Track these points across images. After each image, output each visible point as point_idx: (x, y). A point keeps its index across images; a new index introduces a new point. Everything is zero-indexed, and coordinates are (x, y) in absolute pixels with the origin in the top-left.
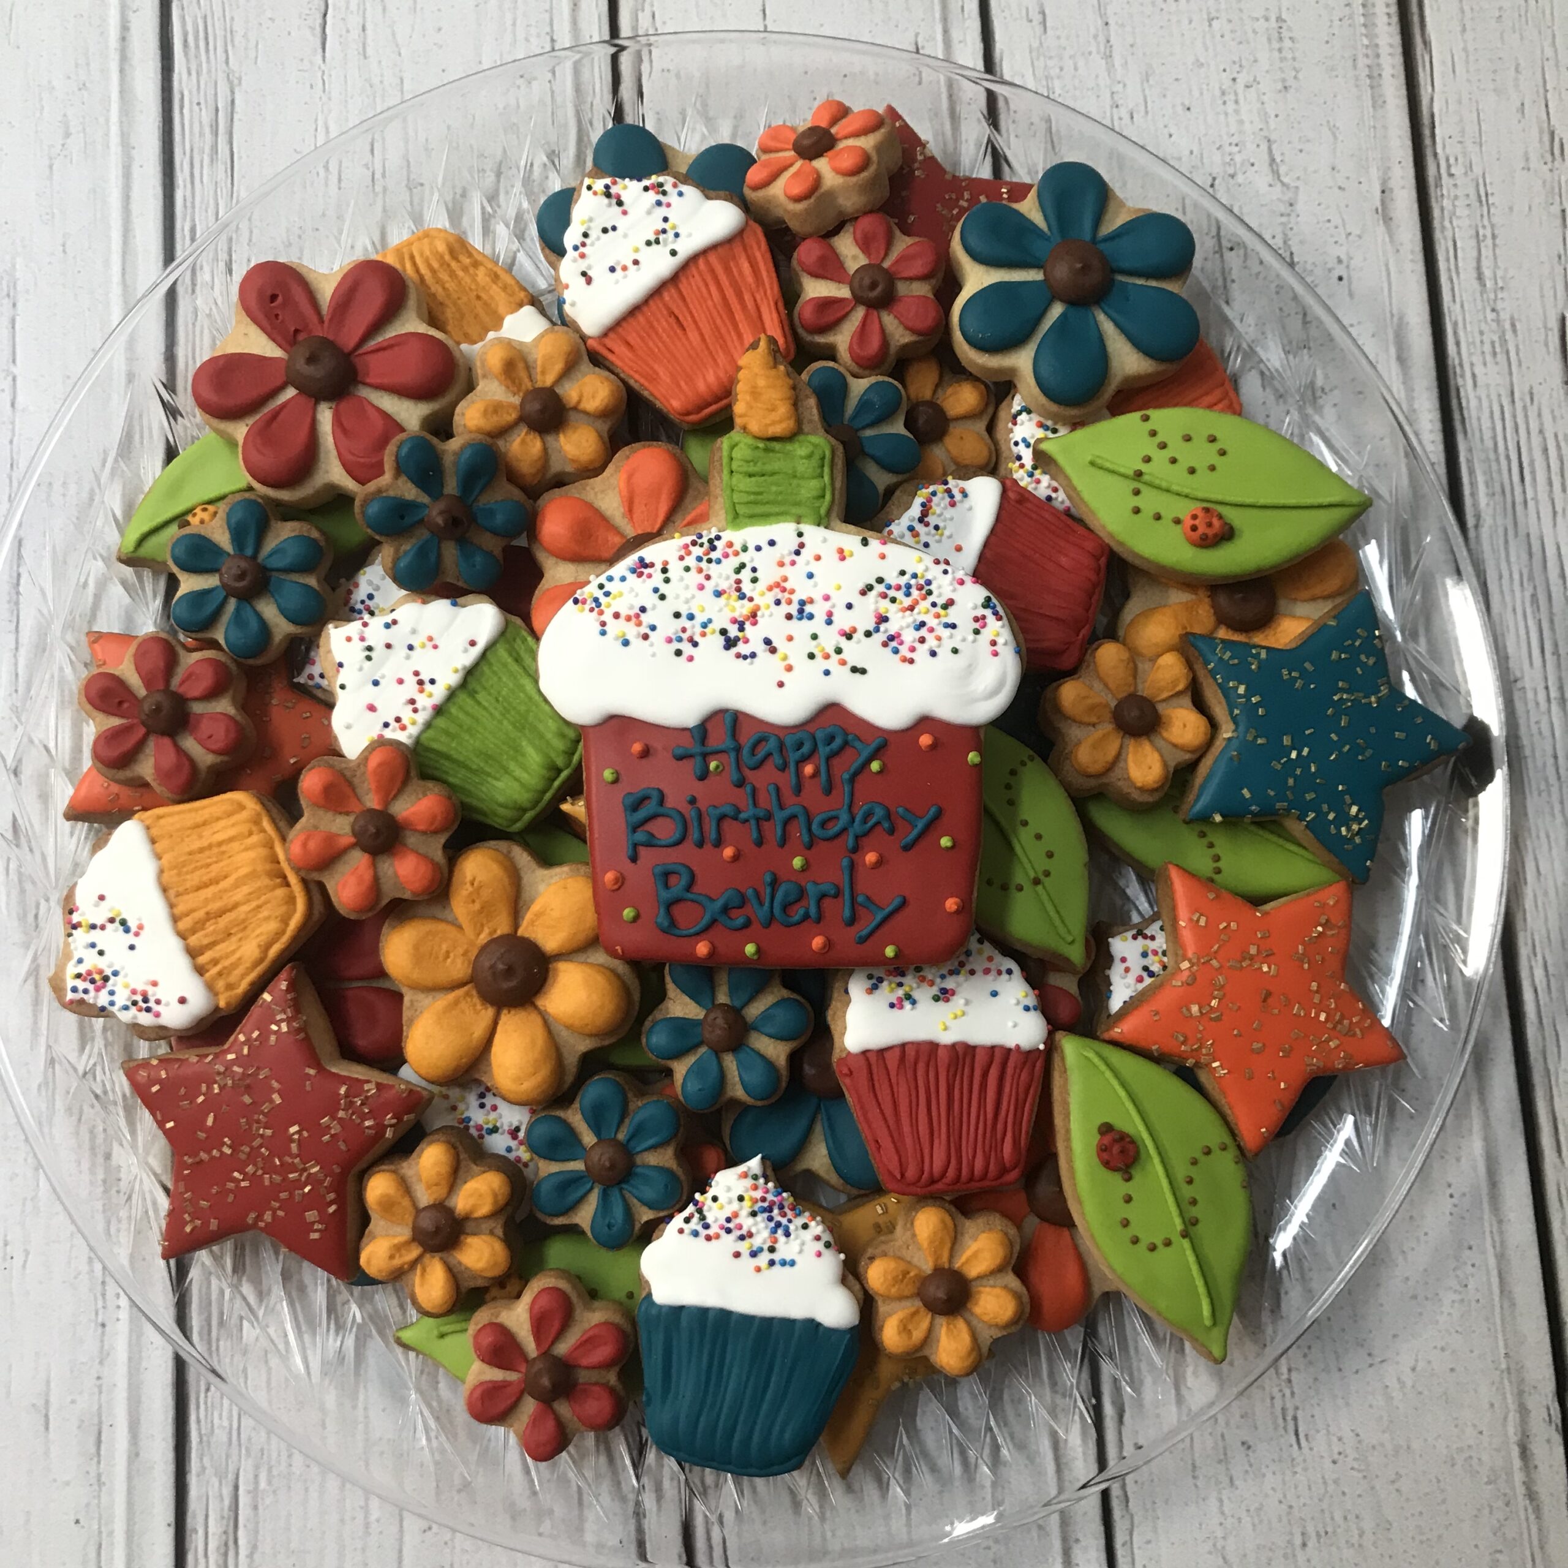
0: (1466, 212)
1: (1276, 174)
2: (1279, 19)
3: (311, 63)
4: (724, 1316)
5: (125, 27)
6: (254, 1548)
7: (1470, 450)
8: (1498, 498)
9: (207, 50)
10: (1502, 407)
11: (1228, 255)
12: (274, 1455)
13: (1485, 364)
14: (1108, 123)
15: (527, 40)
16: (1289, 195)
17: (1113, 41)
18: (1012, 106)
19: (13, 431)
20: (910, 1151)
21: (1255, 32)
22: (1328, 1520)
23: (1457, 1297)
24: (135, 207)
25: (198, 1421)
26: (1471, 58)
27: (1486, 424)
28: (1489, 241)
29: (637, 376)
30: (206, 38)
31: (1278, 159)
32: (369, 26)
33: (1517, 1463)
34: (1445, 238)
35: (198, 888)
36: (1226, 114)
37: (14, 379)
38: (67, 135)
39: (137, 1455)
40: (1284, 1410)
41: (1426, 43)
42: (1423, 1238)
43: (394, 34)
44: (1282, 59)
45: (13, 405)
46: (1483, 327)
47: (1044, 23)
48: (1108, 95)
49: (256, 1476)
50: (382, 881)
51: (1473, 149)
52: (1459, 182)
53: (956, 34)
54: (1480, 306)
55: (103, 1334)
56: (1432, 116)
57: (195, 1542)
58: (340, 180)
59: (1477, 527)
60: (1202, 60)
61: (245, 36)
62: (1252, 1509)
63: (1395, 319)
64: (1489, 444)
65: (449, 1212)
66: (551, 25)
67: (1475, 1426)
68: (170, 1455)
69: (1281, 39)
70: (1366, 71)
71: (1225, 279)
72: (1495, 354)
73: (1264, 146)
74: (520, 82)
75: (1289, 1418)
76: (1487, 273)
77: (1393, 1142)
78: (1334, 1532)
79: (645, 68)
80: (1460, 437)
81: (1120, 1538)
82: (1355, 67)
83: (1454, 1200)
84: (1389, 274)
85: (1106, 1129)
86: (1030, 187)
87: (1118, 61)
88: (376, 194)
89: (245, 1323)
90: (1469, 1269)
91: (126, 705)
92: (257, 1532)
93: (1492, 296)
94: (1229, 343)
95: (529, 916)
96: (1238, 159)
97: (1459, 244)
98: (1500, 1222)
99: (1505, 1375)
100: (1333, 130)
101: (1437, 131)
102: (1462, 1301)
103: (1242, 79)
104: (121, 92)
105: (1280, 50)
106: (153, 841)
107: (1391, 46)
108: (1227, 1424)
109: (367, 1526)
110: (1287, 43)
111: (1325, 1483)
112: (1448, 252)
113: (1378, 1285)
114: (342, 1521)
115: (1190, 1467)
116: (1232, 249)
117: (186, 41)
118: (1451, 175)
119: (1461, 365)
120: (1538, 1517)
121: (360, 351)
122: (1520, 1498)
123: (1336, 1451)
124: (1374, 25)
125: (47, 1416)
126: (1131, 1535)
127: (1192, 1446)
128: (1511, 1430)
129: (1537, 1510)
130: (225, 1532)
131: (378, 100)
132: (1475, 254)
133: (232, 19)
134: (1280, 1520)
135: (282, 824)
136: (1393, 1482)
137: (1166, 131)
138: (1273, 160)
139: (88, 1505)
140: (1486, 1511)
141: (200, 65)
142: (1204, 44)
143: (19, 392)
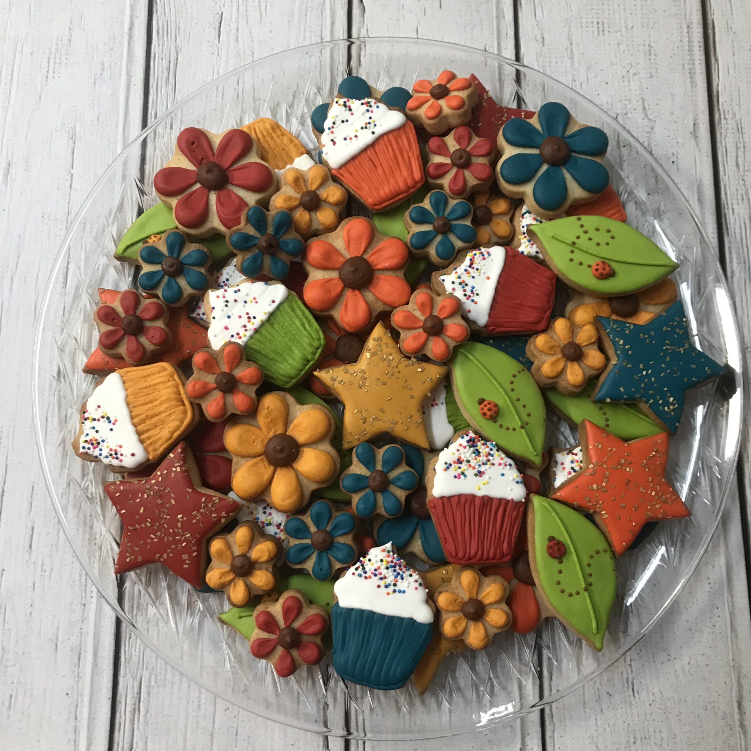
0: (732, 135)
1: (646, 114)
2: (649, 46)
3: (213, 43)
4: (372, 614)
5: (132, 24)
6: (147, 712)
7: (730, 243)
8: (742, 265)
9: (167, 36)
10: (745, 224)
11: (623, 149)
12: (159, 669)
13: (738, 204)
14: (570, 86)
15: (310, 38)
16: (651, 124)
17: (574, 52)
18: (527, 78)
19: (70, 198)
20: (460, 542)
21: (639, 51)
22: (646, 732)
23: (710, 631)
24: (131, 104)
25: (125, 652)
26: (737, 67)
27: (738, 230)
28: (742, 149)
29: (353, 187)
30: (167, 30)
31: (647, 107)
32: (240, 29)
33: (736, 710)
34: (722, 147)
35: (143, 405)
36: (624, 86)
37: (72, 176)
38: (103, 70)
39: (96, 665)
40: (627, 679)
41: (716, 60)
42: (695, 602)
43: (251, 32)
44: (650, 64)
45: (71, 187)
46: (738, 187)
47: (543, 42)
48: (571, 75)
49: (150, 679)
50: (228, 405)
51: (736, 108)
52: (729, 122)
53: (503, 45)
54: (737, 178)
55: (84, 608)
56: (718, 92)
57: (120, 707)
58: (223, 95)
59: (732, 277)
60: (614, 62)
61: (185, 30)
62: (611, 724)
63: (698, 183)
64: (739, 239)
65: (248, 559)
66: (322, 32)
67: (717, 692)
68: (111, 667)
69: (650, 54)
70: (689, 71)
71: (620, 159)
72: (743, 200)
73: (641, 101)
74: (306, 56)
75: (630, 683)
76: (741, 163)
77: (683, 556)
78: (649, 738)
79: (362, 53)
80: (725, 236)
81: (548, 734)
82: (683, 68)
83: (711, 586)
84: (695, 162)
85: (551, 539)
86: (534, 113)
87: (576, 60)
88: (239, 102)
89: (149, 607)
90: (717, 618)
91: (115, 321)
92: (149, 705)
93: (742, 174)
94: (621, 188)
95: (292, 426)
96: (629, 106)
97: (728, 149)
98: (732, 597)
99: (732, 669)
100: (673, 95)
101: (720, 99)
102: (713, 633)
103: (632, 71)
104: (129, 52)
105: (650, 60)
106: (124, 382)
107: (700, 60)
108: (601, 684)
109: (199, 706)
110: (653, 57)
111: (646, 714)
112: (723, 152)
113: (674, 623)
114: (188, 702)
115: (582, 703)
116: (624, 147)
117: (158, 31)
118: (725, 119)
119: (727, 204)
120: (745, 737)
121: (231, 169)
122: (737, 726)
123: (651, 700)
124: (693, 50)
125: (56, 645)
126: (554, 732)
127: (584, 694)
128: (734, 695)
129: (745, 733)
130: (135, 704)
131: (242, 61)
132: (735, 154)
133: (179, 23)
134: (624, 730)
135: (183, 378)
136: (678, 715)
137: (597, 93)
138: (644, 108)
139: (73, 687)
140: (721, 732)
141: (164, 41)
142: (616, 55)
143: (74, 181)
